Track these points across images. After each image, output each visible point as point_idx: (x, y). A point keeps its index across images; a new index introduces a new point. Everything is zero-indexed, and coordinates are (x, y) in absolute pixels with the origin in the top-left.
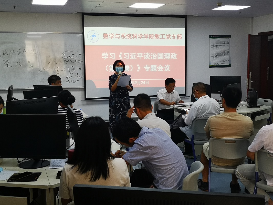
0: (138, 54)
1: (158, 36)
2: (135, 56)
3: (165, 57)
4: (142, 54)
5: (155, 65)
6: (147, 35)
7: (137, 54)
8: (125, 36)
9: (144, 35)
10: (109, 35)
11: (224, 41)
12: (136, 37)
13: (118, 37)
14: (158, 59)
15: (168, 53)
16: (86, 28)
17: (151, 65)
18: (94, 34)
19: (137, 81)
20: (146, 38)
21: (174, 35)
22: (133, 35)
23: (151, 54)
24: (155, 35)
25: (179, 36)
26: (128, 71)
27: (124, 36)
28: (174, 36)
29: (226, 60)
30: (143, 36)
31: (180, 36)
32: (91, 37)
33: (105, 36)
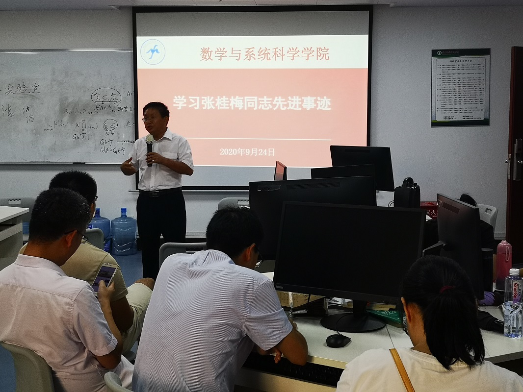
11: (471, 63)
16: (140, 40)
29: (476, 109)
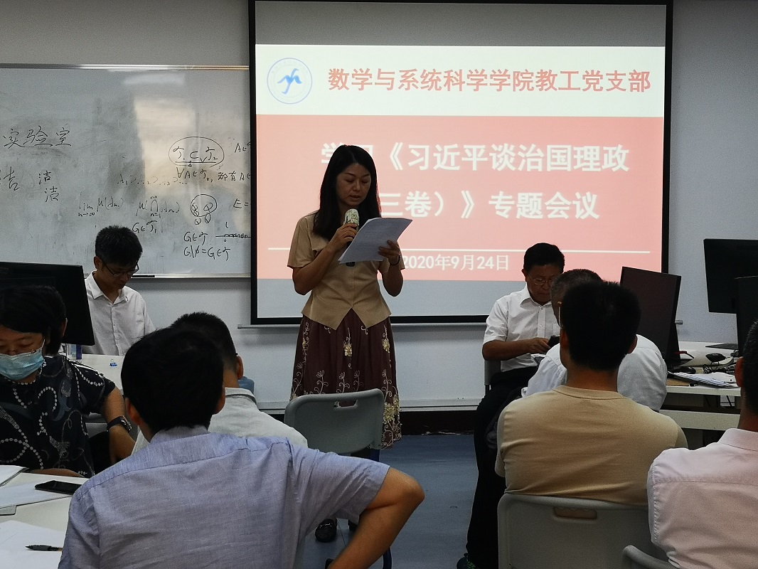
0: (467, 151)
1: (551, 78)
2: (456, 156)
3: (579, 162)
4: (482, 152)
5: (535, 195)
6: (504, 75)
7: (461, 150)
8: (415, 80)
9: (492, 76)
10: (350, 76)
12: (461, 83)
13: (389, 84)
14: (549, 169)
15: (592, 148)
16: (261, 50)
17: (520, 195)
18: (295, 70)
19: (461, 255)
20: (501, 85)
21: (616, 74)
22: (446, 75)
23: (522, 151)
24: (536, 74)
25: (640, 77)
26: (426, 214)
27: (411, 79)
28: (619, 77)
30: (489, 77)
31: (642, 80)
32: (281, 82)
33: (337, 79)
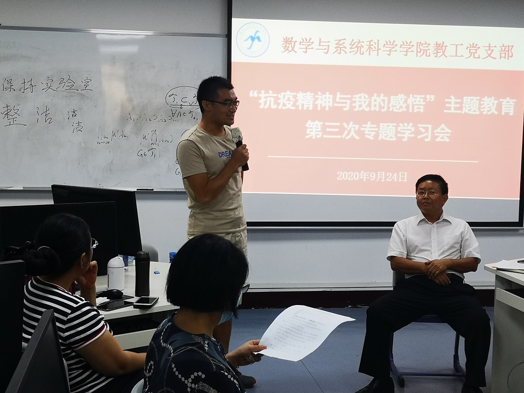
1: (444, 48)
6: (410, 45)
8: (344, 47)
9: (400, 45)
10: (298, 43)
12: (378, 49)
13: (325, 49)
16: (235, 23)
20: (407, 51)
21: (490, 46)
22: (368, 43)
24: (432, 45)
25: (507, 49)
27: (342, 46)
31: (508, 51)
32: (246, 40)
33: (288, 45)
